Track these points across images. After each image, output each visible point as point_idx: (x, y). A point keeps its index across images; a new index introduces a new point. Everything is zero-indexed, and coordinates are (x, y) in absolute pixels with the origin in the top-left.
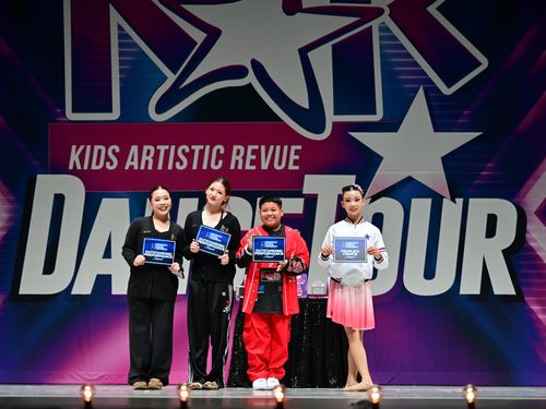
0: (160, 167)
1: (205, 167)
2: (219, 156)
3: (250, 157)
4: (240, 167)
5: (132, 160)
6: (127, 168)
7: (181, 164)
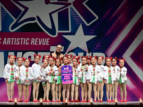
0: (12, 44)
1: (24, 44)
2: (28, 41)
3: (36, 41)
4: (33, 44)
5: (5, 42)
6: (3, 44)
7: (18, 43)
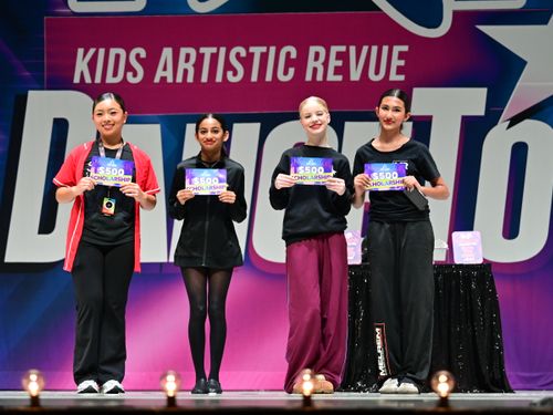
0: (204, 79)
1: (269, 78)
2: (289, 62)
4: (320, 78)
5: (165, 69)
6: (157, 80)
7: (235, 74)
